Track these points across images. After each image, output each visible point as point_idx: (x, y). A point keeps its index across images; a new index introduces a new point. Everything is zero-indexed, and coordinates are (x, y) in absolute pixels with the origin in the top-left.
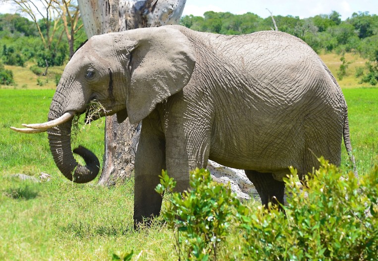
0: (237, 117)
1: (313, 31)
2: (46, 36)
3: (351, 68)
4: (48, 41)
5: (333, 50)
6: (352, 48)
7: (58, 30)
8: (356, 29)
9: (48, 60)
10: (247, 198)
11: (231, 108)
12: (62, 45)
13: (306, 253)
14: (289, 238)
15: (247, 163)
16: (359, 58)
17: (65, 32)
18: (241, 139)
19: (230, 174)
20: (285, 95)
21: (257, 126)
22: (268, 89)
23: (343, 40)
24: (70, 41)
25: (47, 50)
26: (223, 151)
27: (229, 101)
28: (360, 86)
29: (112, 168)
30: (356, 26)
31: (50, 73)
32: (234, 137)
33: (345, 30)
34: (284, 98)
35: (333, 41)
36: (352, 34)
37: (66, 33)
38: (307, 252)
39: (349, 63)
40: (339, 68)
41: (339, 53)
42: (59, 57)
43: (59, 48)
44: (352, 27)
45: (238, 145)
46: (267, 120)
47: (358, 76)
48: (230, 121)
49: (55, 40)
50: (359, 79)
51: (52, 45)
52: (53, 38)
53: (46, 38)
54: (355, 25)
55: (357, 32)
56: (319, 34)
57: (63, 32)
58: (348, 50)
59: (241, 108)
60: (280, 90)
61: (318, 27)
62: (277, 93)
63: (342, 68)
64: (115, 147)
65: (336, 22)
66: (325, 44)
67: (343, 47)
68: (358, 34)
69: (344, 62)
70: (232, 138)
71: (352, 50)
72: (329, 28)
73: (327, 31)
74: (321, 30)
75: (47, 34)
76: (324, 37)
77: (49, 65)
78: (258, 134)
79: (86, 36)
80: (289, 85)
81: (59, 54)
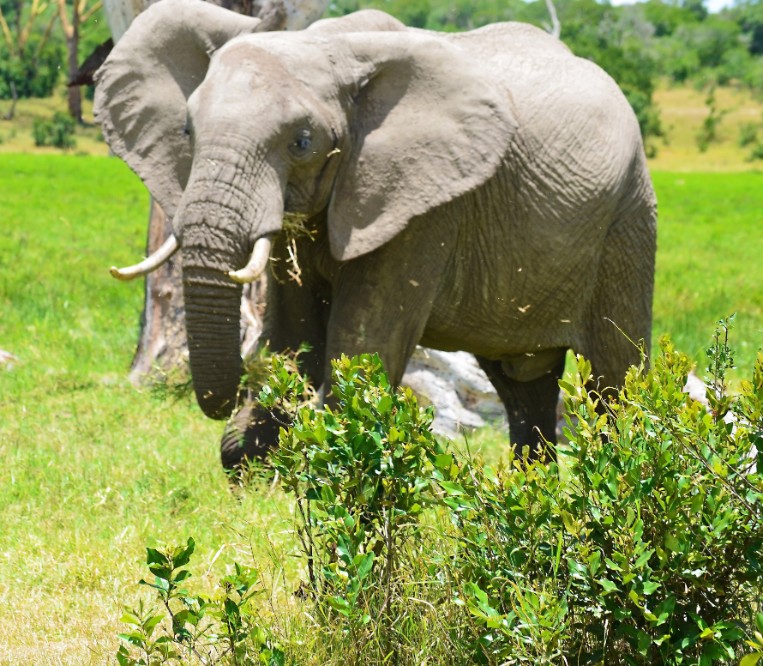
0: (500, 232)
1: (644, 34)
2: (14, 27)
3: (728, 125)
4: (17, 39)
5: (688, 82)
6: (734, 76)
7: (43, 13)
8: (745, 31)
9: (18, 83)
10: (475, 423)
11: (490, 211)
12: (51, 49)
13: (607, 560)
14: (571, 522)
15: (495, 339)
16: (748, 102)
17: (58, 19)
18: (501, 283)
19: (438, 365)
20: (595, 177)
21: (537, 253)
22: (563, 164)
23: (712, 57)
24: (69, 40)
25: (16, 59)
26: (453, 313)
27: (489, 194)
28: (749, 167)
29: (160, 344)
30: (744, 25)
31: (22, 114)
32: (486, 281)
33: (718, 34)
34: (593, 184)
35: (690, 60)
36: (735, 44)
37: (61, 22)
38: (611, 558)
39: (724, 112)
40: (700, 124)
41: (701, 87)
42: (45, 78)
43: (45, 56)
44: (736, 27)
45: (492, 299)
46: (559, 239)
47: (746, 142)
48: (483, 243)
49: (36, 37)
50: (748, 151)
51: (27, 50)
52: (31, 31)
53: (14, 32)
54: (742, 22)
55: (746, 39)
56: (657, 41)
57: (54, 19)
58: (723, 82)
59: (509, 211)
60: (584, 165)
61: (655, 24)
62: (579, 173)
63: (710, 123)
64: (169, 295)
65: (697, 13)
66: (670, 66)
67: (711, 74)
68: (748, 46)
69: (713, 110)
70: (481, 282)
71: (734, 81)
72: (681, 28)
73: (676, 35)
74: (661, 31)
75: (16, 23)
76: (668, 50)
77: (20, 95)
78: (536, 271)
79: (108, 29)
80: (600, 154)
81: (44, 71)
